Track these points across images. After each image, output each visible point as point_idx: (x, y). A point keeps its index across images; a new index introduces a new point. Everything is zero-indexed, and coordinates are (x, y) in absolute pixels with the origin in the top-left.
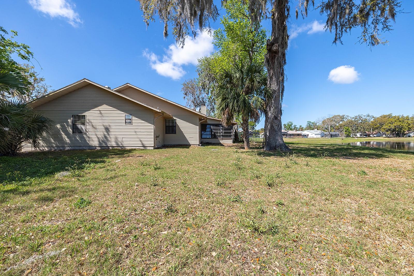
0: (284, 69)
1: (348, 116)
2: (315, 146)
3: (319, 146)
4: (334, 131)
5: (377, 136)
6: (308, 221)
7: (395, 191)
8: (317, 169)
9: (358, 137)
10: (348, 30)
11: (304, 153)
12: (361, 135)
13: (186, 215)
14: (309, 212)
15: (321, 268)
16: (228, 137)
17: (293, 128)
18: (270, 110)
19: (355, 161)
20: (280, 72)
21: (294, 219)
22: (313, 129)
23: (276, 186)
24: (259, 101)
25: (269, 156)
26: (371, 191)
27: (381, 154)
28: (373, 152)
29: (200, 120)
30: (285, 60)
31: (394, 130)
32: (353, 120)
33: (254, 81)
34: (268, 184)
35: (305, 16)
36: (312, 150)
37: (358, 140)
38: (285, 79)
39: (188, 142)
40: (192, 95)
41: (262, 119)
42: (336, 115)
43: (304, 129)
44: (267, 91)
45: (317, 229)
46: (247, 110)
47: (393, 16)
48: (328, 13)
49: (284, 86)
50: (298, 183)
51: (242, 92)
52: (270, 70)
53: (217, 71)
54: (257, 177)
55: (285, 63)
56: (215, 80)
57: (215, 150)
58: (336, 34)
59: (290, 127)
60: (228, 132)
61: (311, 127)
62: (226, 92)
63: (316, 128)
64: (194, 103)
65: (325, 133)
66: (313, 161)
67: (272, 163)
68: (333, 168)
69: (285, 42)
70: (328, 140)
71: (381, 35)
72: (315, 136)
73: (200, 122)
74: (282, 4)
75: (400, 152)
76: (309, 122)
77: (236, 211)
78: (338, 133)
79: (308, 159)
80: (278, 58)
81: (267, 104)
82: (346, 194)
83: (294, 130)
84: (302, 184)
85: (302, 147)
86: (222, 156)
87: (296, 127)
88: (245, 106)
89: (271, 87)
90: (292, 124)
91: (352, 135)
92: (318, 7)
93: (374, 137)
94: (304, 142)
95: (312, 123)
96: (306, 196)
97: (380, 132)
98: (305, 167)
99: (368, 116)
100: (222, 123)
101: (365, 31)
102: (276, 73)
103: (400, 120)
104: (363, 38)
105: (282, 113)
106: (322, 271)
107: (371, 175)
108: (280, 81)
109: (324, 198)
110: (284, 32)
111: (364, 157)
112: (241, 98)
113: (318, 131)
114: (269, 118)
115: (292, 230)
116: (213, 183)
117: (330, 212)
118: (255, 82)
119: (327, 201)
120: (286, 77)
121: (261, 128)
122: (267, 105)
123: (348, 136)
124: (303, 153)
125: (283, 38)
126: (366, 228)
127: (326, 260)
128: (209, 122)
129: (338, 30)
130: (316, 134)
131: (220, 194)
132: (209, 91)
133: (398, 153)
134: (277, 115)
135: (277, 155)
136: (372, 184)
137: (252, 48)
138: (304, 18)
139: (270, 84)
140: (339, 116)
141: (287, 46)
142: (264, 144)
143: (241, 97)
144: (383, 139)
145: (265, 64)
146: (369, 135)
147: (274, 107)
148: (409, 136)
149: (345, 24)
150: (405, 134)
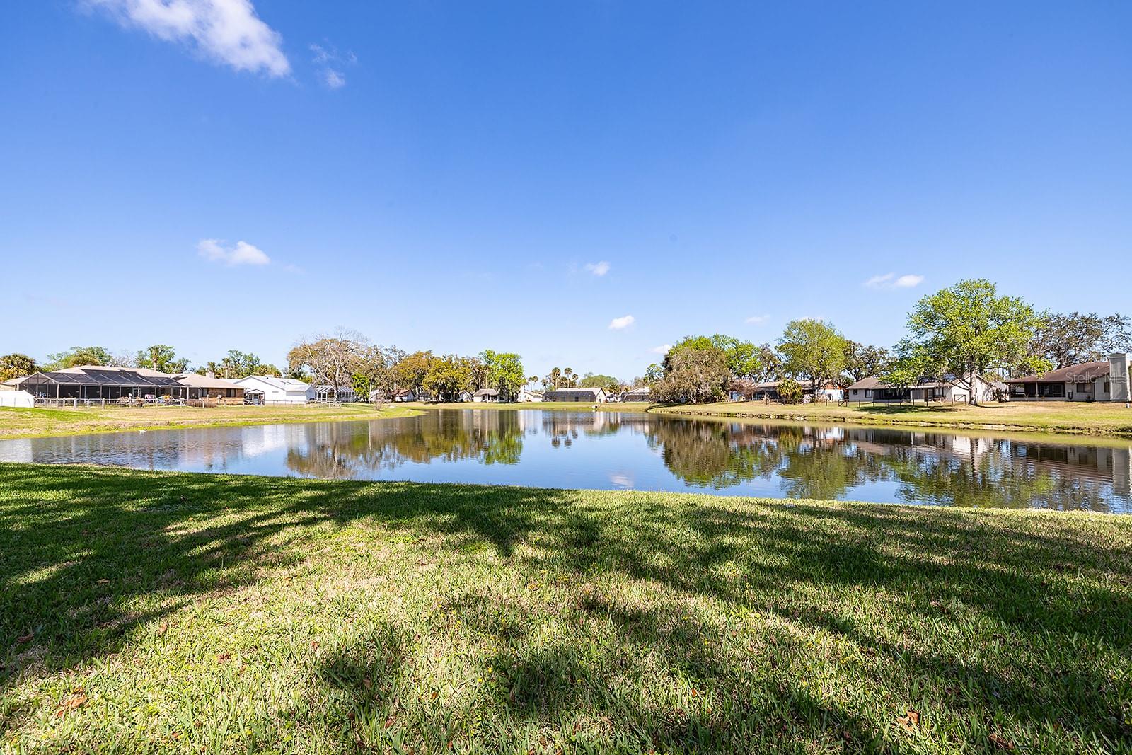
5: (408, 401)
31: (443, 387)
32: (362, 357)
72: (288, 400)
93: (402, 401)
99: (395, 351)
146: (394, 397)
148: (462, 401)
150: (458, 396)
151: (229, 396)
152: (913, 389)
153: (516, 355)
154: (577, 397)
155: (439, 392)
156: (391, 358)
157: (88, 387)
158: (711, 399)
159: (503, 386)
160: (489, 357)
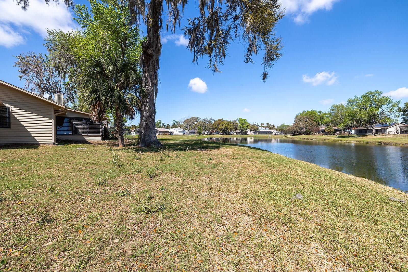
0: (157, 73)
1: (200, 118)
2: (180, 142)
3: (183, 141)
4: (192, 130)
5: (216, 134)
6: (183, 196)
7: (225, 168)
8: (184, 159)
9: (206, 134)
10: (201, 55)
11: (174, 148)
12: (208, 133)
13: (71, 220)
14: (183, 190)
15: (194, 220)
16: (95, 133)
17: (162, 126)
18: (145, 108)
19: (206, 152)
20: (154, 75)
21: (174, 197)
22: (177, 128)
23: (157, 176)
24: (135, 98)
25: (145, 152)
26: (215, 170)
27: (218, 146)
28: (214, 145)
29: (56, 111)
30: (158, 65)
31: (224, 130)
32: (203, 121)
33: (129, 78)
34: (150, 176)
35: (173, 32)
36: (178, 145)
37: (205, 137)
38: (158, 82)
39: (35, 141)
40: (35, 75)
41: (138, 116)
42: (193, 117)
43: (170, 127)
44: (143, 90)
45: (189, 200)
46: (122, 106)
47: (224, 56)
48: (189, 37)
49: (157, 88)
50: (172, 171)
51: (116, 86)
52: (145, 71)
53: (80, 54)
54: (139, 172)
55: (159, 68)
56: (77, 64)
57: (82, 149)
58: (194, 57)
59: (159, 125)
60: (93, 128)
61: (176, 125)
62: (97, 83)
63: (179, 127)
64: (40, 87)
65: (186, 131)
66: (180, 153)
67: (149, 157)
68: (194, 158)
69: (158, 49)
70: (187, 136)
71: (219, 67)
72: (179, 134)
73: (57, 114)
74: (156, 14)
75: (227, 144)
76: (174, 121)
77: (127, 203)
78: (194, 131)
79: (177, 152)
80: (152, 62)
81: (142, 102)
82: (203, 174)
83: (163, 128)
84: (176, 172)
85: (171, 143)
86: (94, 155)
87: (164, 125)
88: (120, 102)
89: (146, 87)
90: (161, 122)
91: (202, 133)
92: (183, 29)
93: (215, 134)
94: (171, 138)
95: (177, 122)
96: (179, 180)
97: (217, 131)
98: (175, 159)
99: (211, 119)
100: (91, 117)
101: (211, 61)
102: (151, 75)
103: (227, 123)
104: (210, 65)
105: (156, 112)
106: (195, 222)
107: (214, 160)
108: (154, 84)
109: (191, 179)
110: (157, 40)
111: (210, 148)
112: (116, 94)
113: (181, 129)
114: (144, 116)
115: (175, 204)
116: (93, 183)
117: (195, 187)
118: (131, 80)
119: (193, 181)
120: (160, 81)
121: (132, 125)
122: (142, 104)
123: (200, 133)
124: (172, 147)
125: (157, 45)
126: (213, 192)
127: (196, 215)
128: (68, 115)
129: (196, 53)
130: (179, 132)
131: (105, 193)
132: (66, 75)
133: (226, 145)
134: (152, 113)
135: (152, 151)
136: (215, 166)
137: (125, 42)
138: (172, 33)
139: (145, 84)
140: (195, 117)
141: (160, 53)
142: (139, 140)
143: (115, 92)
144: (219, 136)
145: (141, 63)
146: (212, 133)
147: (149, 106)
148: (231, 134)
149: (199, 50)
150: (229, 133)
151: (166, 133)
153: (245, 120)
154: (266, 133)
156: (211, 121)
159: (241, 129)
160: (239, 120)
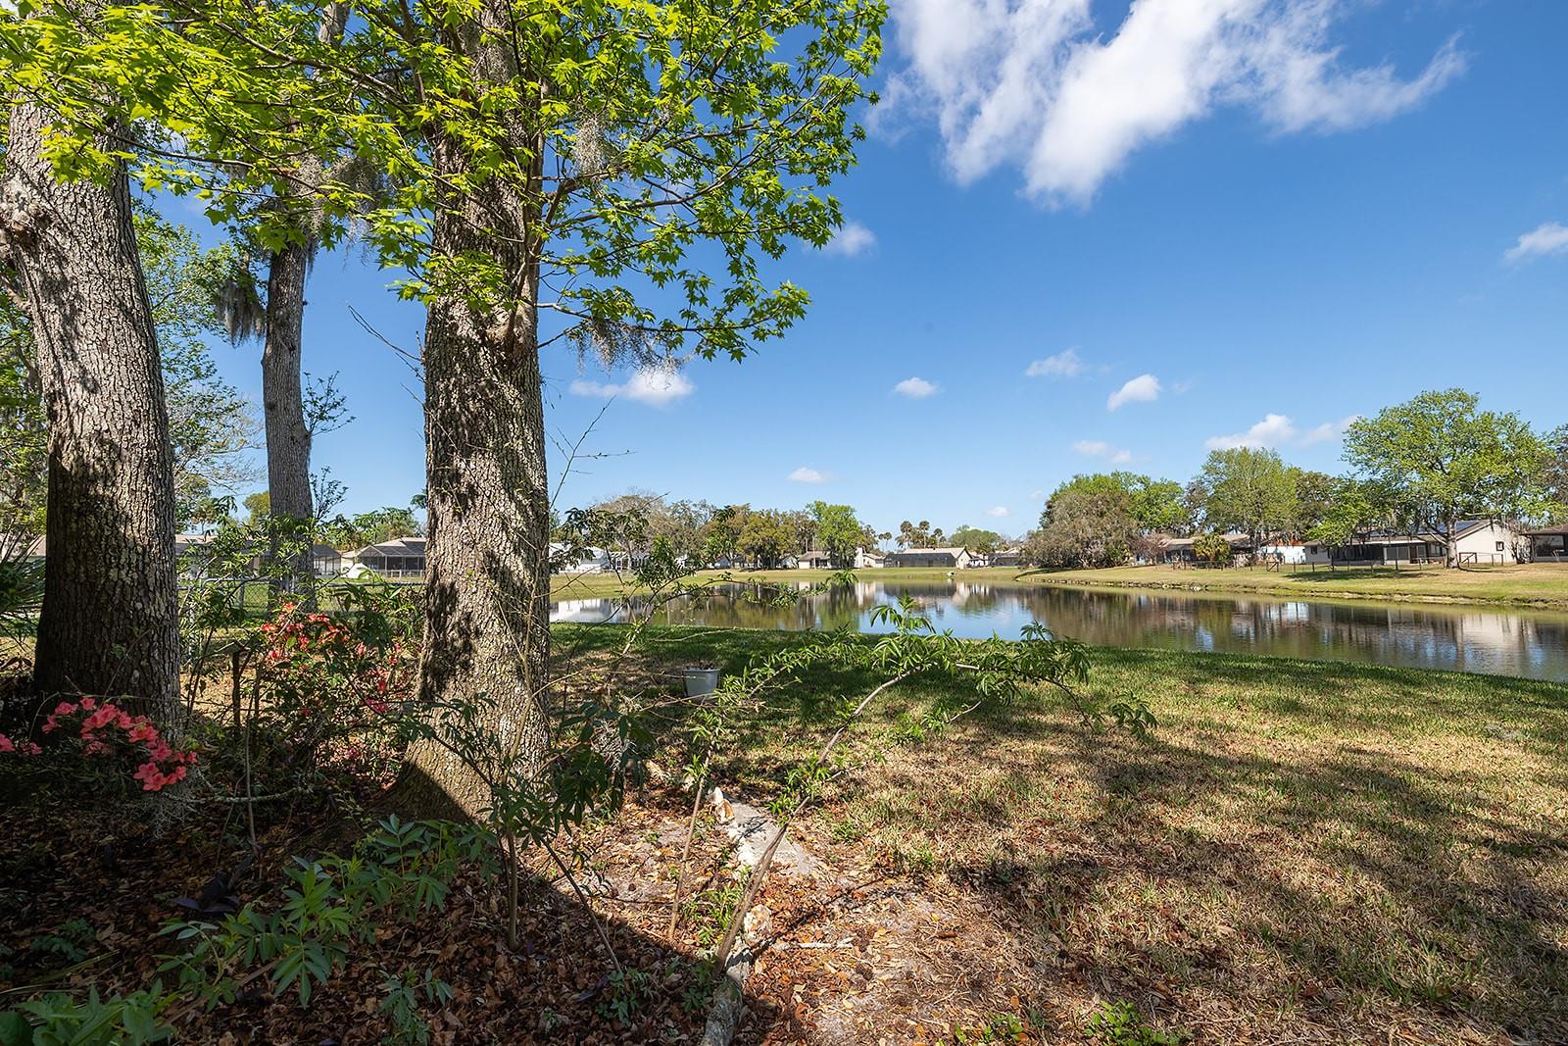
5: (722, 567)
31: (761, 550)
32: (669, 514)
93: (716, 568)
99: (704, 506)
103: (773, 521)
144: (734, 576)
148: (785, 567)
150: (780, 561)
152: (1388, 546)
154: (930, 561)
155: (756, 557)
156: (700, 515)
157: (407, 559)
158: (1107, 562)
159: (833, 548)
160: (819, 509)
